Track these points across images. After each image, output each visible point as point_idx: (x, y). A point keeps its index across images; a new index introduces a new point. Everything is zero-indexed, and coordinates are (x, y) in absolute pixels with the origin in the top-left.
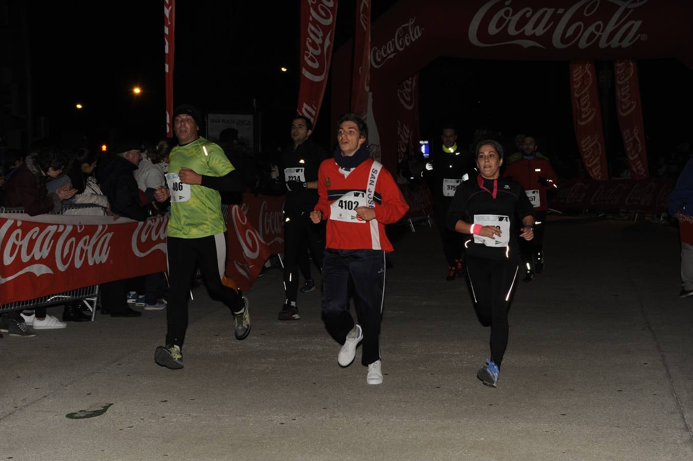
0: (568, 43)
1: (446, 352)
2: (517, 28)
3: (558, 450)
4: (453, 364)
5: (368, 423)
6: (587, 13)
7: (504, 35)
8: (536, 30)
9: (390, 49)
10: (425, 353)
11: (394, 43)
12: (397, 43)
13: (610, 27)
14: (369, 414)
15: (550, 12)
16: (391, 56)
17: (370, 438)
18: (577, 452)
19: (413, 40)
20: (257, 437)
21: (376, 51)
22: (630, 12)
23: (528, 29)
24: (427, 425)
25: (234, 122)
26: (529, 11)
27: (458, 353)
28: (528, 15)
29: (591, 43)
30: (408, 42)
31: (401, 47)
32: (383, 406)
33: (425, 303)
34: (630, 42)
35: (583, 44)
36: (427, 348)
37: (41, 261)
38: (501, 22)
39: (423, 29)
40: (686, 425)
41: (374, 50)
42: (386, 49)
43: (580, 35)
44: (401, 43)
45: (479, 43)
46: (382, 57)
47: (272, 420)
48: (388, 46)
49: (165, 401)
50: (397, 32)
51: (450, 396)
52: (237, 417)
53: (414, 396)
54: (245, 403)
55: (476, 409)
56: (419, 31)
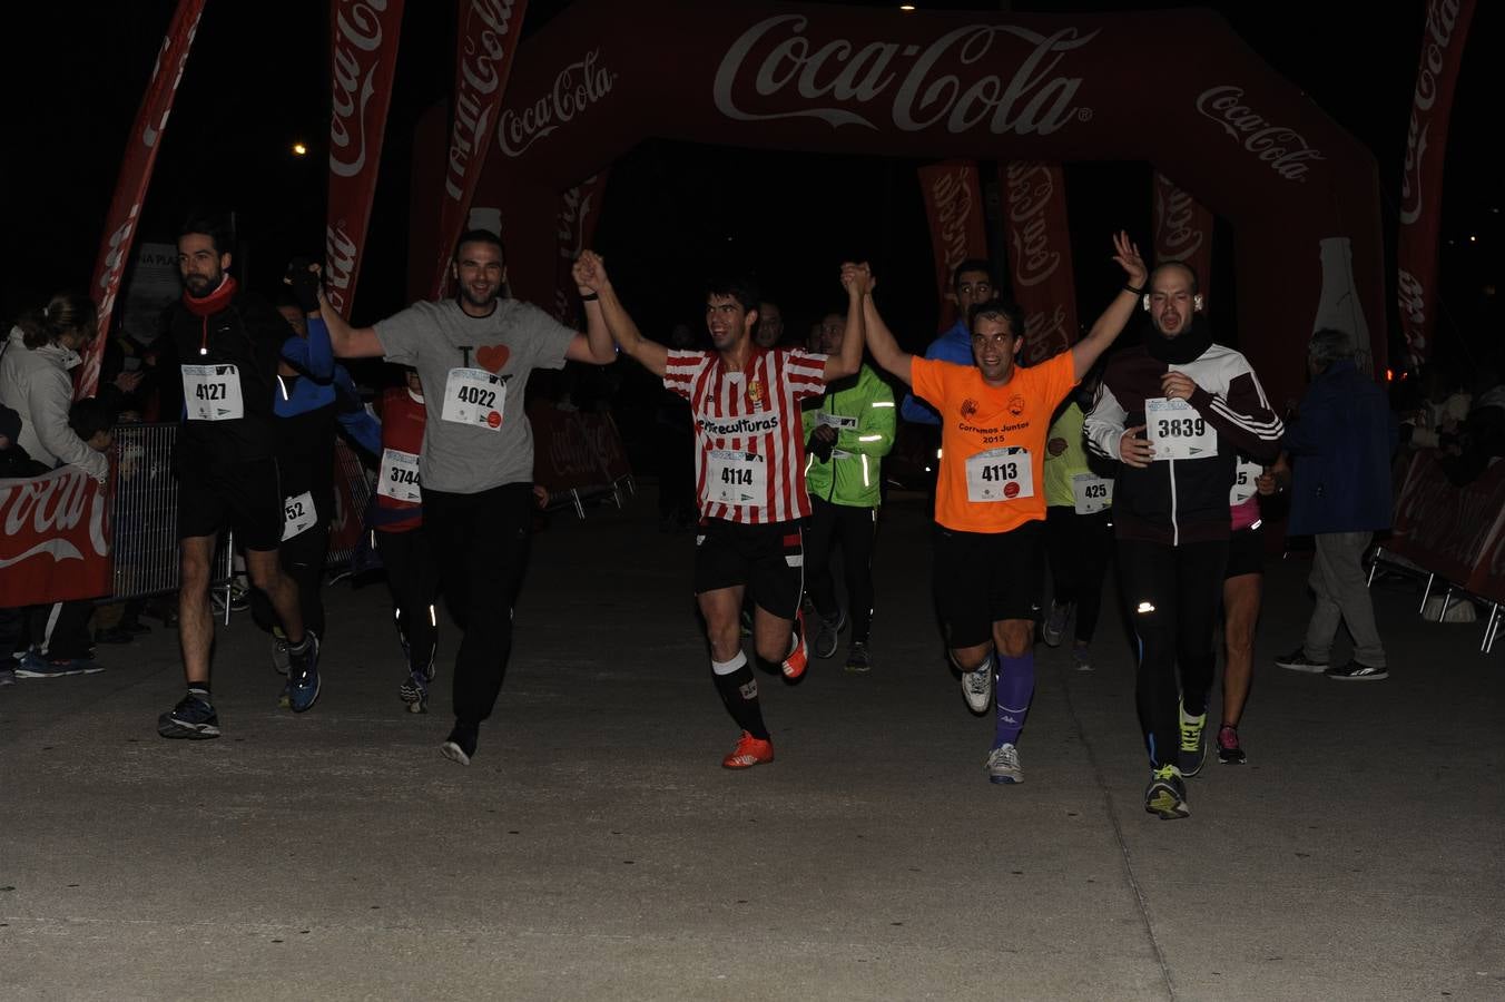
0: (925, 121)
1: (648, 785)
2: (818, 84)
4: (662, 810)
5: (471, 941)
6: (966, 58)
7: (789, 96)
8: (858, 88)
9: (542, 117)
10: (603, 786)
11: (550, 103)
12: (557, 104)
13: (1015, 90)
14: (474, 920)
15: (889, 50)
16: (545, 132)
17: (476, 973)
19: (594, 99)
20: (221, 973)
21: (512, 120)
22: (1057, 61)
23: (842, 87)
24: (601, 946)
26: (844, 48)
27: (672, 787)
28: (842, 56)
29: (973, 122)
30: (582, 102)
31: (567, 113)
32: (505, 904)
33: (602, 674)
34: (1056, 123)
35: (957, 124)
36: (607, 774)
38: (784, 67)
39: (615, 76)
40: (1155, 948)
41: (507, 117)
42: (534, 117)
43: (950, 103)
44: (566, 104)
45: (736, 110)
46: (524, 132)
47: (253, 934)
48: (537, 110)
49: (13, 888)
50: (559, 80)
51: (654, 881)
52: (175, 927)
53: (576, 880)
54: (193, 894)
55: (710, 911)
56: (605, 79)
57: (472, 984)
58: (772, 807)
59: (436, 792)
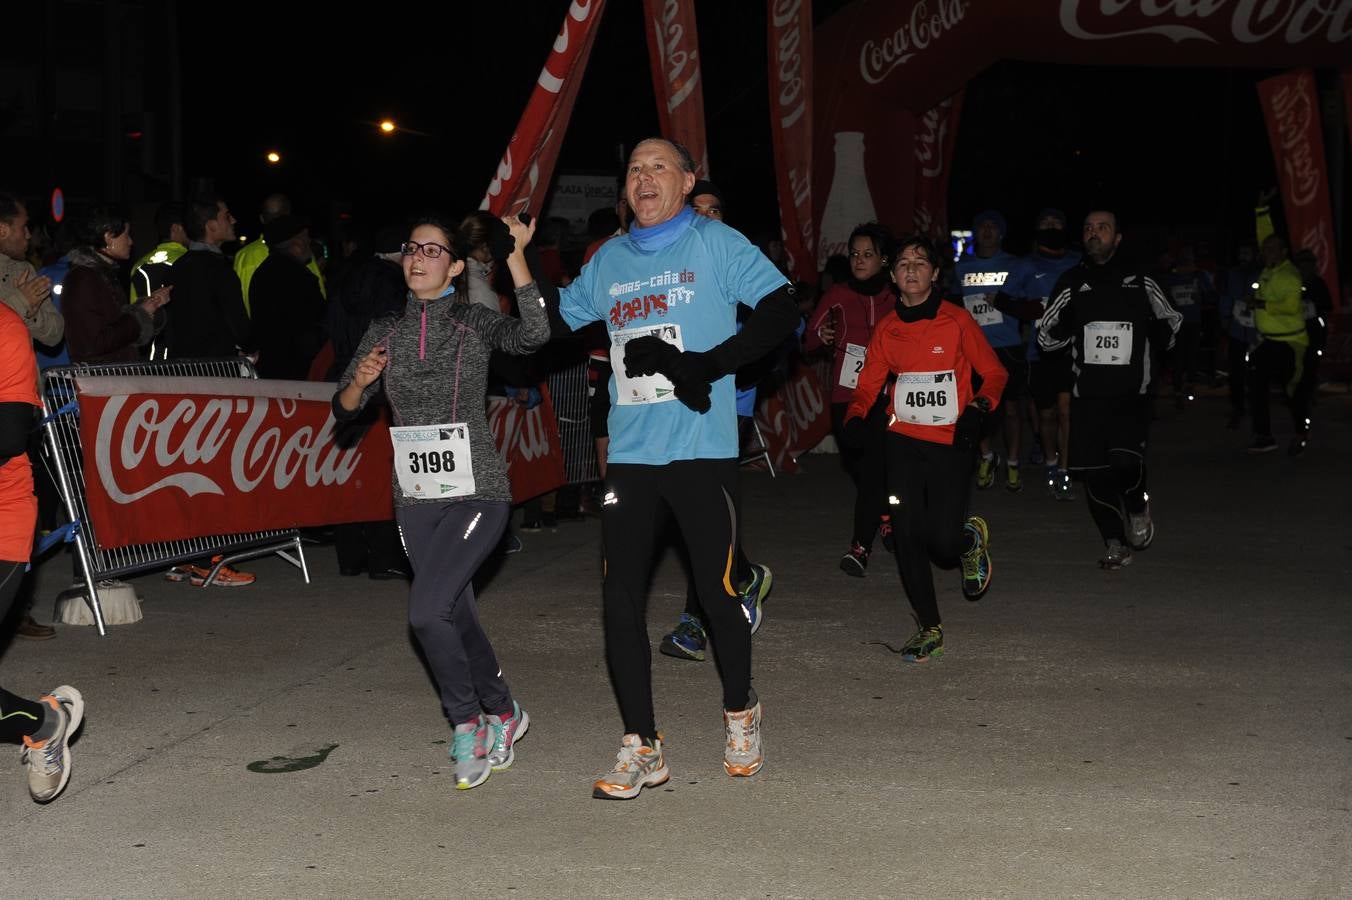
0: (1263, 33)
1: (1000, 657)
3: (1221, 854)
4: (1013, 679)
5: (841, 793)
7: (1132, 15)
8: (1198, 5)
9: (900, 46)
10: (958, 657)
11: (907, 32)
12: (913, 33)
14: (842, 774)
16: (903, 60)
17: (844, 821)
18: (1259, 858)
19: (947, 26)
20: (621, 817)
21: (872, 49)
24: (957, 799)
25: (579, 191)
27: (1022, 658)
29: (1310, 32)
30: (937, 30)
31: (923, 40)
32: (870, 761)
35: (1294, 34)
36: (962, 646)
37: (199, 467)
41: (869, 46)
42: (893, 44)
43: (1288, 15)
44: (922, 33)
45: (1080, 30)
46: (884, 61)
48: (896, 39)
49: (442, 742)
50: (915, 11)
51: (1006, 743)
52: (580, 776)
53: (934, 741)
54: (596, 747)
55: (1058, 770)
56: (958, 9)
57: (841, 830)
58: (1116, 678)
59: (807, 661)
